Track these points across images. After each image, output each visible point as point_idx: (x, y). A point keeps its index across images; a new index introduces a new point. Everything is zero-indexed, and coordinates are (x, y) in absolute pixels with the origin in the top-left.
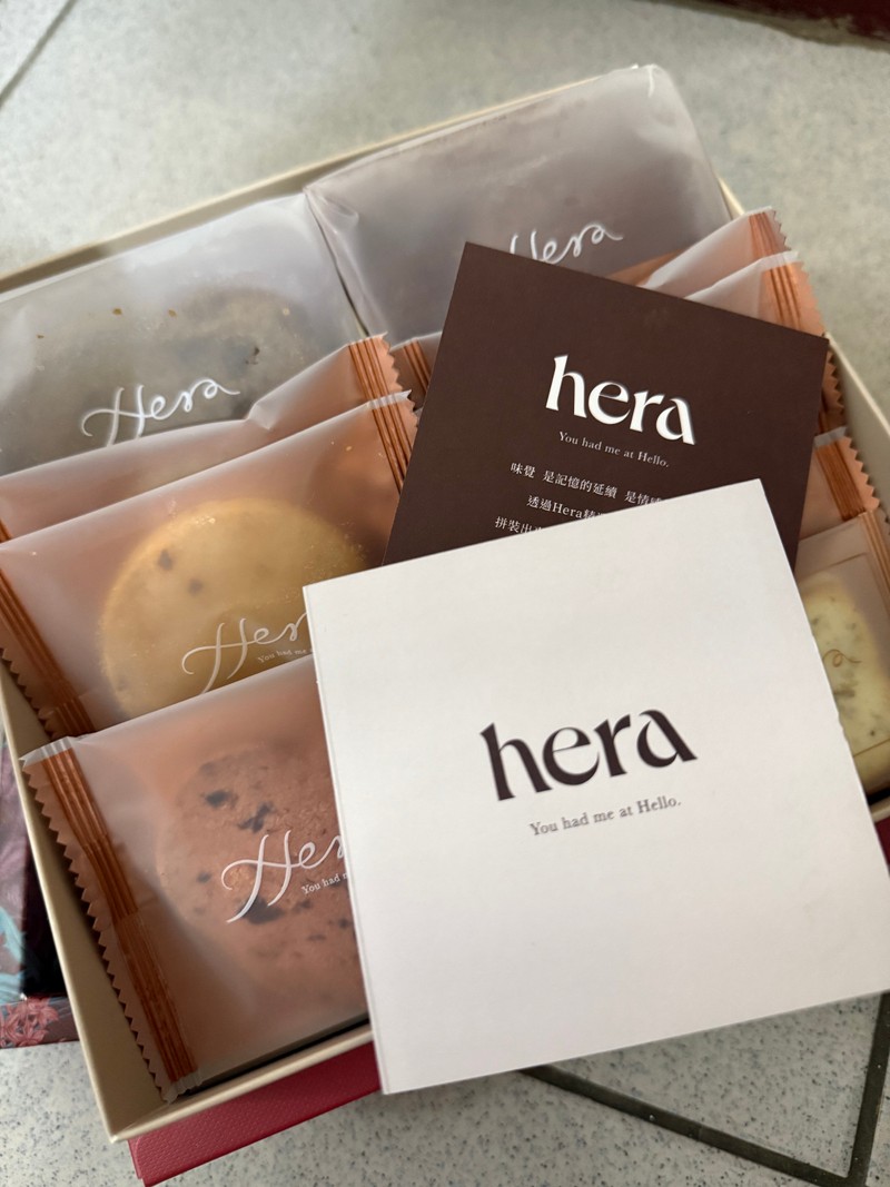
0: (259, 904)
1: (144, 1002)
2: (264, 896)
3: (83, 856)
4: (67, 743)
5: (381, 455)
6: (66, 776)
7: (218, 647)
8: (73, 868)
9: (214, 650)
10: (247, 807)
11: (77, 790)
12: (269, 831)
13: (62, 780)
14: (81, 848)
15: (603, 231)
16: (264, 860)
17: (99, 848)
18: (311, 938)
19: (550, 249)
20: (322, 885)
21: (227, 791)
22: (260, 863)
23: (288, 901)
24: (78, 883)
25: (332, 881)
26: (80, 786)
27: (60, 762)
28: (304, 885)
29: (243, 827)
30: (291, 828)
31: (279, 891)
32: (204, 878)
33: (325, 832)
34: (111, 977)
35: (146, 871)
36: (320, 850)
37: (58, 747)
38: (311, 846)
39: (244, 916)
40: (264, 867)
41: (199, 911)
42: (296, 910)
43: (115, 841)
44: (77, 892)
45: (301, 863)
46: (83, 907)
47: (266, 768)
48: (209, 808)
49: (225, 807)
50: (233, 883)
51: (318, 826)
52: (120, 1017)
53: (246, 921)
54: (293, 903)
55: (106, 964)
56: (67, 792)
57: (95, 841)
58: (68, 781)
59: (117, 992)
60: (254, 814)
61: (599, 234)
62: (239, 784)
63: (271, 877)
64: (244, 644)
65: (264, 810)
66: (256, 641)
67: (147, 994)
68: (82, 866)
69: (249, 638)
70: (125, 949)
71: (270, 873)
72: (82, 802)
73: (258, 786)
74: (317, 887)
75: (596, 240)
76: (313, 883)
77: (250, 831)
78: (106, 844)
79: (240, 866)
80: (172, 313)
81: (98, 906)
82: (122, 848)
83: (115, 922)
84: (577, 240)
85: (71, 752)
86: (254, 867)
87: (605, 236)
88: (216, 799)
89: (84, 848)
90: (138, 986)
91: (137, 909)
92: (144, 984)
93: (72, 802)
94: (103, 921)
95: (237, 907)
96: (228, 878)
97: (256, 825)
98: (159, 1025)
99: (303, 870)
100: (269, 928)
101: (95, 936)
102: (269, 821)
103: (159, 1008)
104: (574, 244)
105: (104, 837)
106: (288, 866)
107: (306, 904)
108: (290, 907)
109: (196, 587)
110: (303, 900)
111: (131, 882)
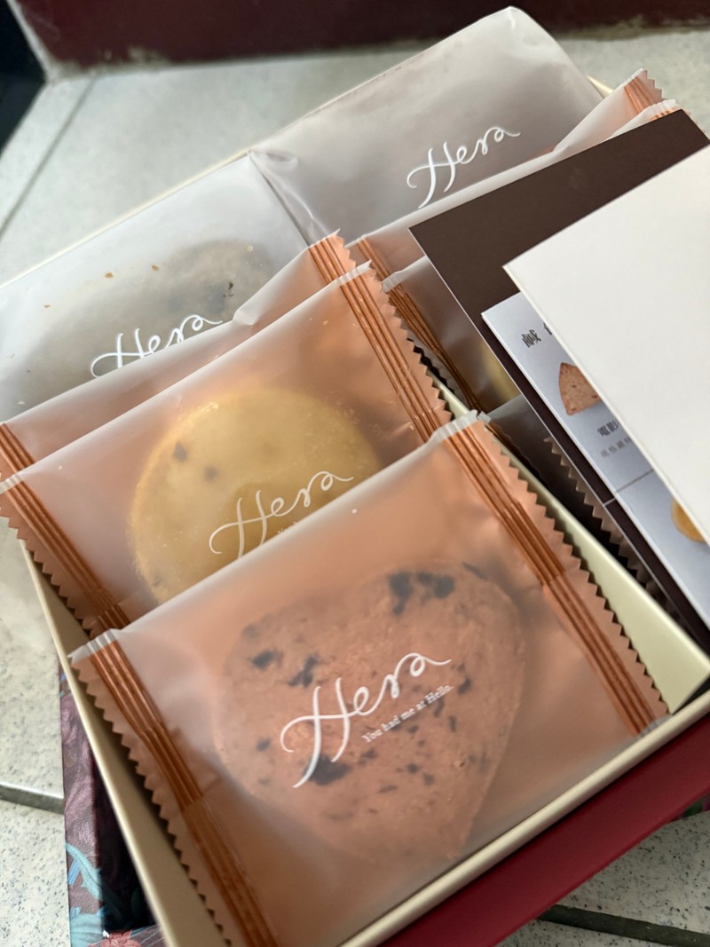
0: (324, 762)
1: (224, 892)
2: (327, 752)
3: (141, 743)
4: (111, 636)
5: (355, 325)
6: (114, 669)
7: (240, 523)
8: (132, 756)
9: (237, 526)
10: (294, 663)
11: (126, 680)
12: (320, 683)
13: (111, 673)
14: (137, 737)
15: (502, 131)
16: (321, 713)
17: (155, 736)
18: (383, 791)
19: (462, 153)
20: (382, 730)
21: (271, 649)
22: (316, 718)
23: (352, 754)
24: (140, 770)
25: (392, 724)
26: (129, 676)
27: (106, 656)
28: (364, 733)
29: (293, 684)
30: (340, 675)
31: (341, 744)
32: (264, 745)
33: (374, 674)
34: (186, 868)
35: (205, 751)
36: (374, 694)
37: (103, 641)
38: (363, 690)
39: (311, 779)
40: (322, 721)
41: (264, 782)
42: (362, 763)
43: (171, 727)
44: (139, 780)
45: (357, 711)
46: (147, 795)
47: (304, 620)
48: (257, 671)
49: (272, 666)
50: (293, 744)
51: (367, 669)
52: (200, 910)
53: (313, 784)
54: (358, 755)
55: (178, 853)
56: (118, 684)
57: (150, 729)
58: (117, 673)
59: (194, 883)
60: (301, 668)
61: (499, 134)
62: (282, 640)
63: (330, 731)
64: (264, 518)
65: (312, 662)
66: (274, 513)
67: (226, 883)
68: (140, 753)
69: (267, 512)
70: (195, 836)
71: (329, 727)
72: (133, 692)
73: (300, 639)
74: (378, 733)
75: (498, 140)
76: (373, 730)
77: (300, 686)
78: (162, 730)
79: (296, 725)
80: (155, 268)
81: (162, 794)
82: (178, 733)
83: (182, 809)
84: (483, 142)
85: (116, 644)
86: (311, 723)
87: (505, 135)
88: (262, 661)
89: (142, 737)
90: (215, 875)
91: (202, 794)
92: (222, 874)
93: (123, 693)
94: (169, 808)
95: (301, 770)
96: (287, 739)
97: (305, 679)
98: (243, 916)
99: (361, 717)
100: (338, 788)
101: (163, 824)
102: (318, 673)
103: (240, 898)
104: (480, 145)
105: (158, 725)
106: (345, 716)
107: (371, 754)
108: (355, 760)
109: (211, 474)
110: (366, 749)
111: (192, 766)
